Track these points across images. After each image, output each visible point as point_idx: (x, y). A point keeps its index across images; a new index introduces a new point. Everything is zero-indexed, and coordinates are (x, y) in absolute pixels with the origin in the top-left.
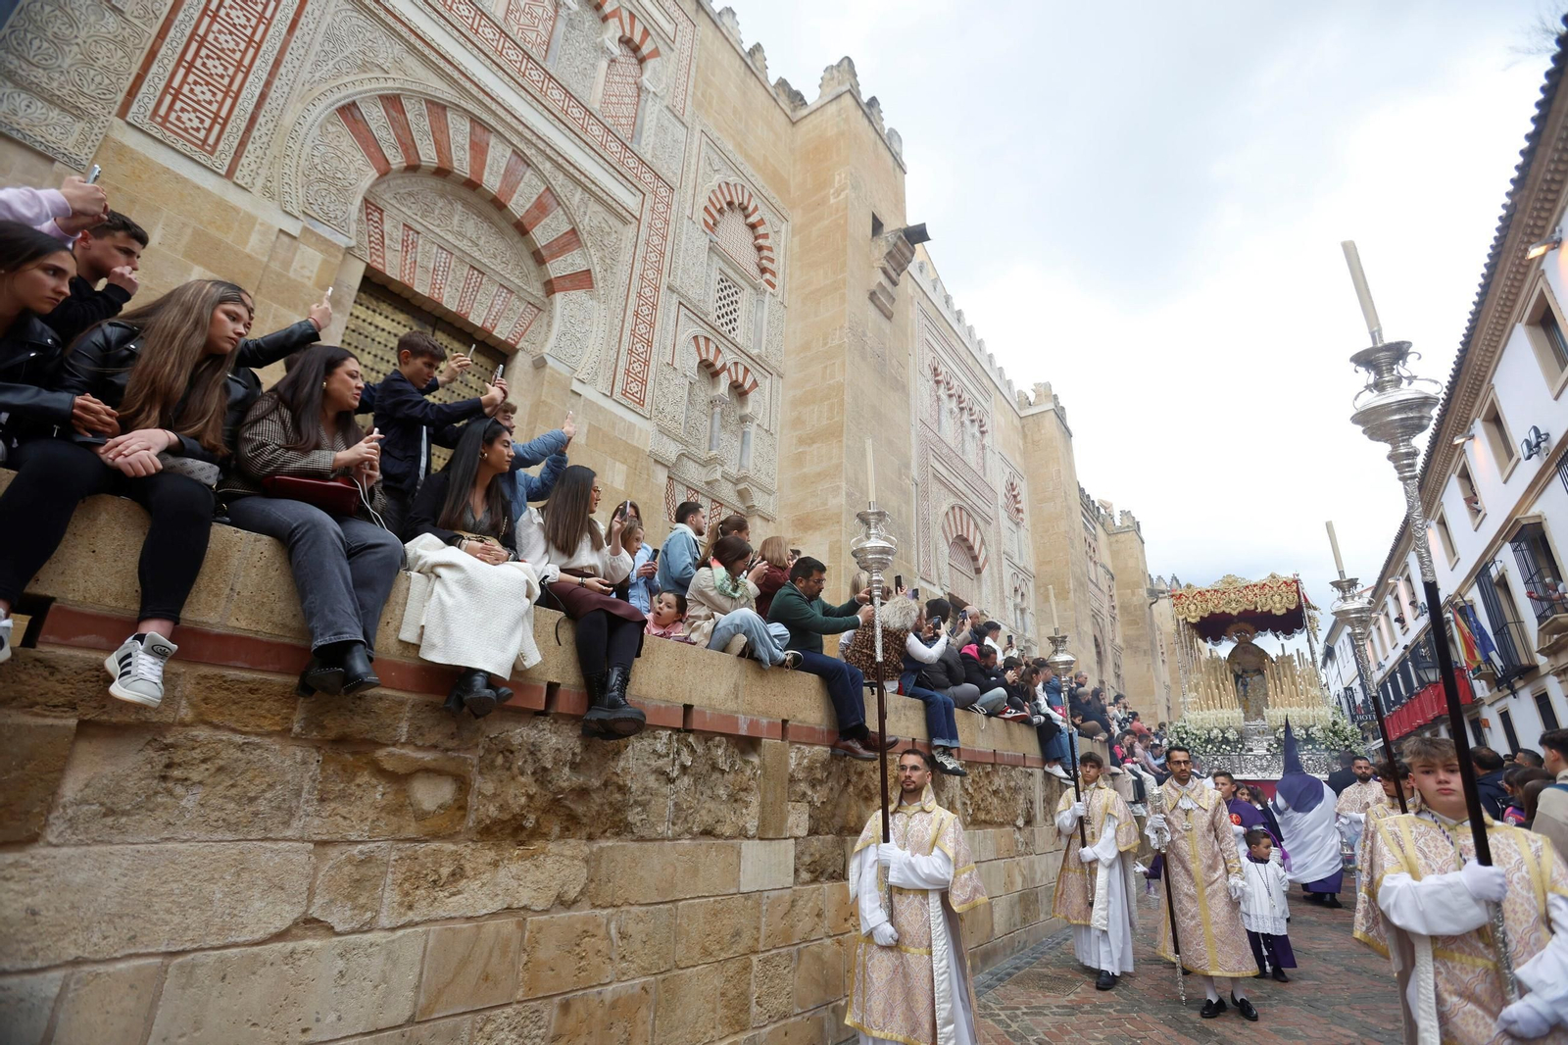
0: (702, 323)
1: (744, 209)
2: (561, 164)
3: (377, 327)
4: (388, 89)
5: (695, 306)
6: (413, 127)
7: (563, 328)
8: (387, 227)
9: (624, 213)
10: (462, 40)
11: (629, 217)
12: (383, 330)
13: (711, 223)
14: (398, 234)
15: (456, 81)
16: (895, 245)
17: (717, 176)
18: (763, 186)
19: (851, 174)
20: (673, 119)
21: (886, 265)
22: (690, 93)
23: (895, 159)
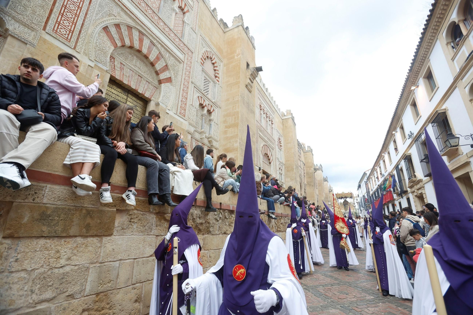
0: (200, 93)
1: (211, 58)
2: (163, 45)
3: (112, 93)
4: (117, 22)
5: (198, 88)
6: (123, 34)
7: (164, 94)
8: (116, 63)
9: (180, 60)
10: (136, 7)
11: (181, 61)
12: (114, 94)
13: (202, 63)
14: (119, 65)
15: (135, 20)
16: (253, 72)
17: (204, 49)
18: (216, 52)
19: (242, 50)
20: (193, 31)
21: (250, 77)
22: (197, 23)
23: (253, 45)
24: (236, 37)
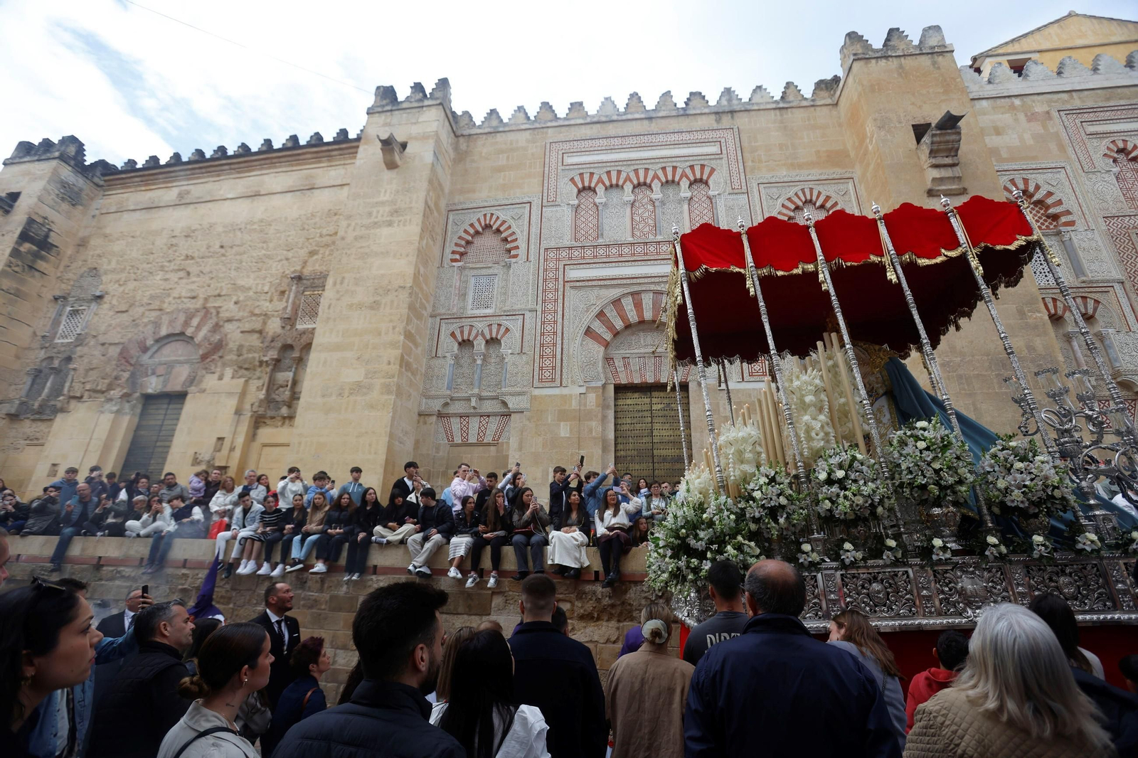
1: (809, 202)
4: (598, 310)
8: (616, 363)
10: (617, 264)
12: (631, 405)
14: (622, 363)
16: (933, 143)
17: (779, 200)
18: (821, 174)
19: (875, 120)
20: (735, 197)
21: (934, 161)
22: (742, 170)
23: (932, 53)
24: (855, 98)
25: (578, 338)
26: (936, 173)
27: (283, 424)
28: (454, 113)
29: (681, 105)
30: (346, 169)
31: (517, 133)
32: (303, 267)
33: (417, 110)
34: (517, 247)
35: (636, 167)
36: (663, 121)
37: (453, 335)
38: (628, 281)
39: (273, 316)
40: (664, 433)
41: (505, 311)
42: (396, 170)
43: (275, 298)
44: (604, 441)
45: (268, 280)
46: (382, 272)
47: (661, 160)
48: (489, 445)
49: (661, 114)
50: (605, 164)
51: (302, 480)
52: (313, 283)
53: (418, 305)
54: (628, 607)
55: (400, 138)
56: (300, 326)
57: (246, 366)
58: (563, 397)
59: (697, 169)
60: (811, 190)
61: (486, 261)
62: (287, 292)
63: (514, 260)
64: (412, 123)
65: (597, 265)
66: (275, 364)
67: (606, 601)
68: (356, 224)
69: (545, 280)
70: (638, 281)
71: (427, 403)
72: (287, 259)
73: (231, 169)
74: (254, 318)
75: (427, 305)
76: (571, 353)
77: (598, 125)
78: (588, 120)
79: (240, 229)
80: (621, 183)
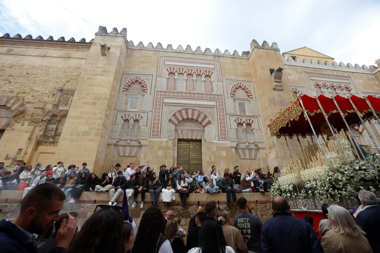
0: (235, 116)
1: (240, 87)
2: (199, 106)
4: (174, 114)
6: (178, 116)
7: (207, 133)
9: (213, 106)
13: (233, 95)
14: (180, 132)
16: (275, 75)
17: (232, 85)
18: (243, 79)
19: (260, 66)
20: (219, 82)
21: (275, 80)
22: (221, 74)
23: (275, 50)
24: (254, 59)
25: (166, 122)
26: (276, 84)
27: (50, 145)
28: (127, 40)
29: (203, 51)
30: (84, 53)
31: (149, 51)
32: (64, 86)
33: (115, 37)
34: (147, 89)
35: (188, 68)
36: (197, 55)
37: (122, 117)
38: (184, 105)
39: (49, 103)
40: (193, 155)
41: (141, 111)
42: (105, 57)
43: (51, 96)
44: (174, 157)
45: (47, 89)
46: (98, 92)
47: (196, 67)
48: (133, 157)
49: (197, 53)
50: (178, 66)
51: (63, 167)
52: (67, 92)
53: (110, 105)
54: (189, 213)
55: (108, 46)
56: (60, 108)
57: (35, 121)
58: (161, 142)
59: (208, 72)
60: (241, 83)
61: (135, 93)
62: (56, 95)
63: (145, 94)
64: (112, 41)
65: (174, 99)
66: (48, 122)
67: (181, 212)
68: (88, 73)
69: (156, 102)
70: (187, 105)
71: (110, 141)
72: (57, 82)
73: (34, 45)
74: (40, 103)
75: (113, 105)
76: (164, 127)
77: (177, 53)
78: (174, 51)
79: (37, 68)
80: (183, 73)
